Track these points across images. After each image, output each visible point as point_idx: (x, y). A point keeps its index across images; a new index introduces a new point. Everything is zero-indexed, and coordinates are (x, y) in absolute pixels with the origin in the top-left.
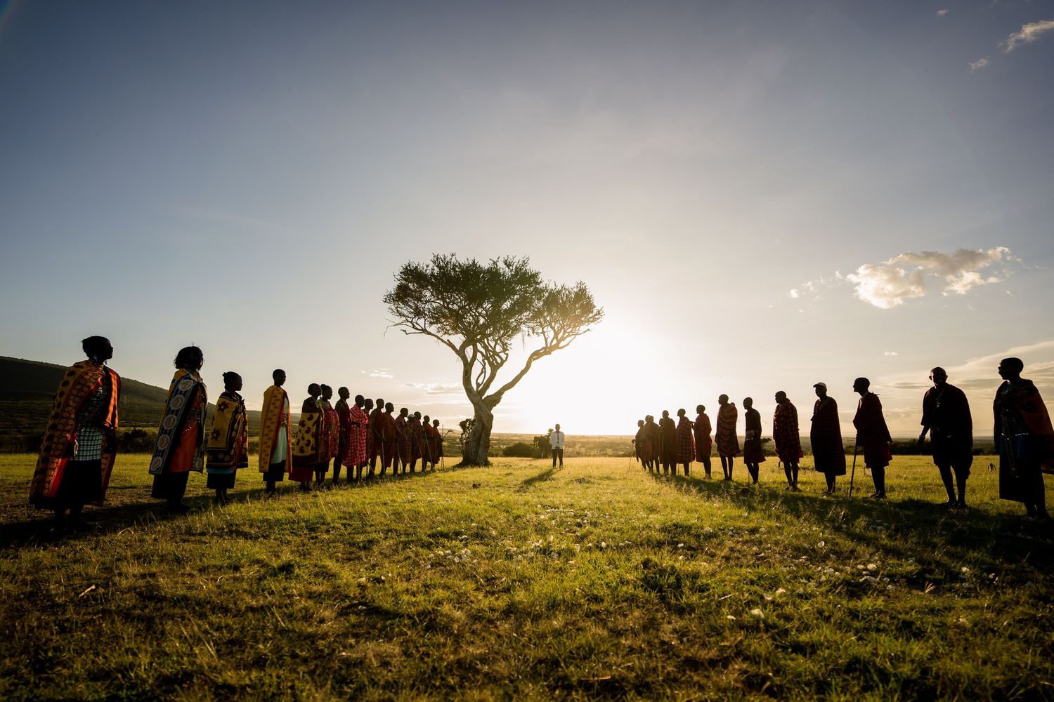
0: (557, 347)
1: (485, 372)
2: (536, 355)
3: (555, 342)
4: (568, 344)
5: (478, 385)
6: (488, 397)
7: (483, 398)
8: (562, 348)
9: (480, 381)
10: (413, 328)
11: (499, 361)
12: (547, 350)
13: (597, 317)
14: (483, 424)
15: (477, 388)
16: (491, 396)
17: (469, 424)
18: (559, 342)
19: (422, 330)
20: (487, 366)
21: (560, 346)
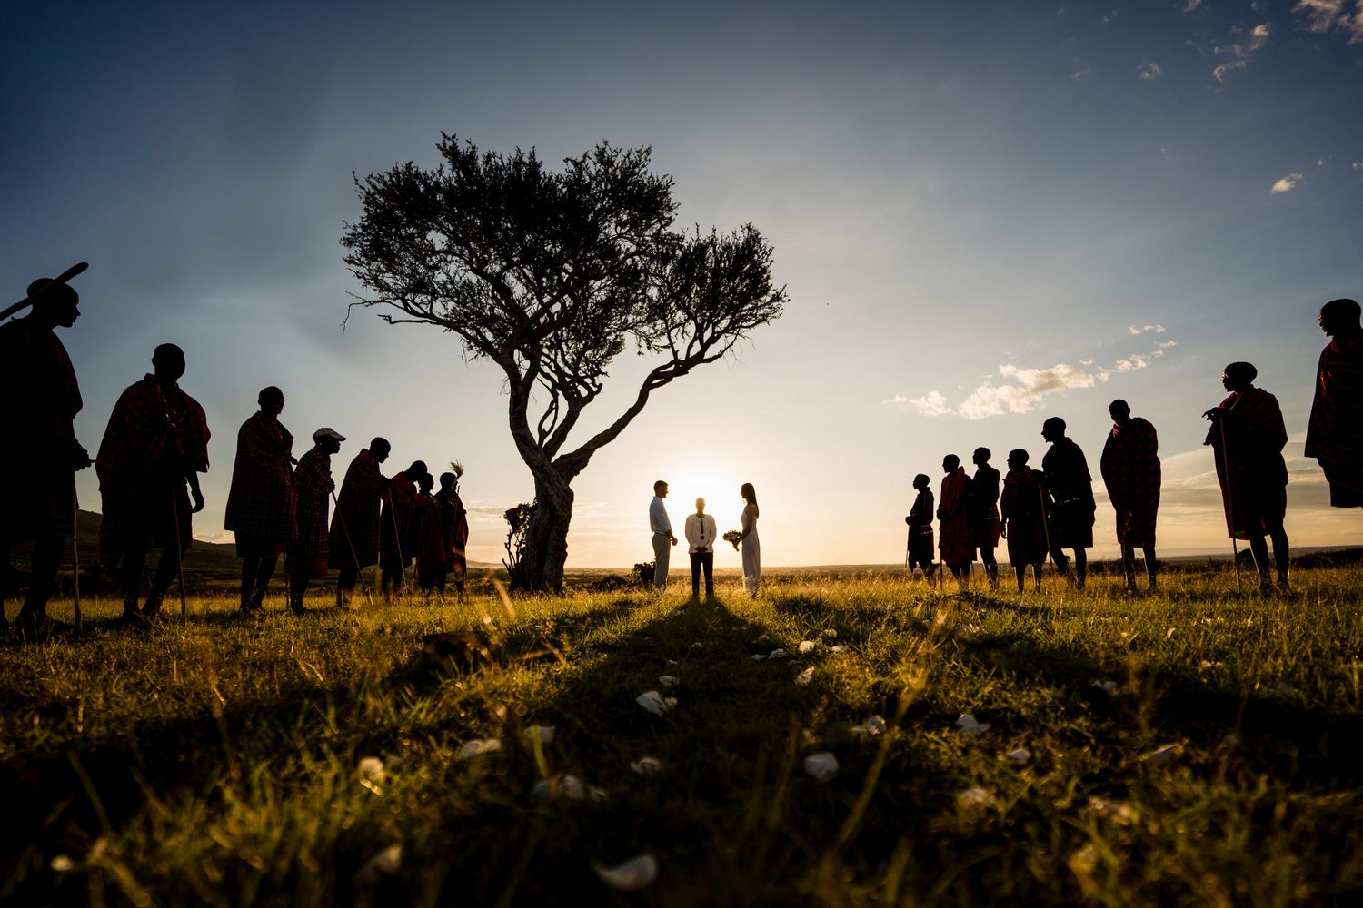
0: (700, 358)
1: (557, 406)
2: (659, 377)
3: (697, 348)
4: (720, 356)
5: (543, 434)
6: (562, 457)
7: (553, 460)
8: (710, 360)
9: (546, 426)
10: (406, 309)
11: (584, 392)
12: (682, 367)
13: (775, 304)
14: (552, 511)
15: (541, 440)
16: (569, 455)
17: (525, 514)
18: (705, 347)
19: (425, 315)
20: (561, 398)
21: (707, 355)
